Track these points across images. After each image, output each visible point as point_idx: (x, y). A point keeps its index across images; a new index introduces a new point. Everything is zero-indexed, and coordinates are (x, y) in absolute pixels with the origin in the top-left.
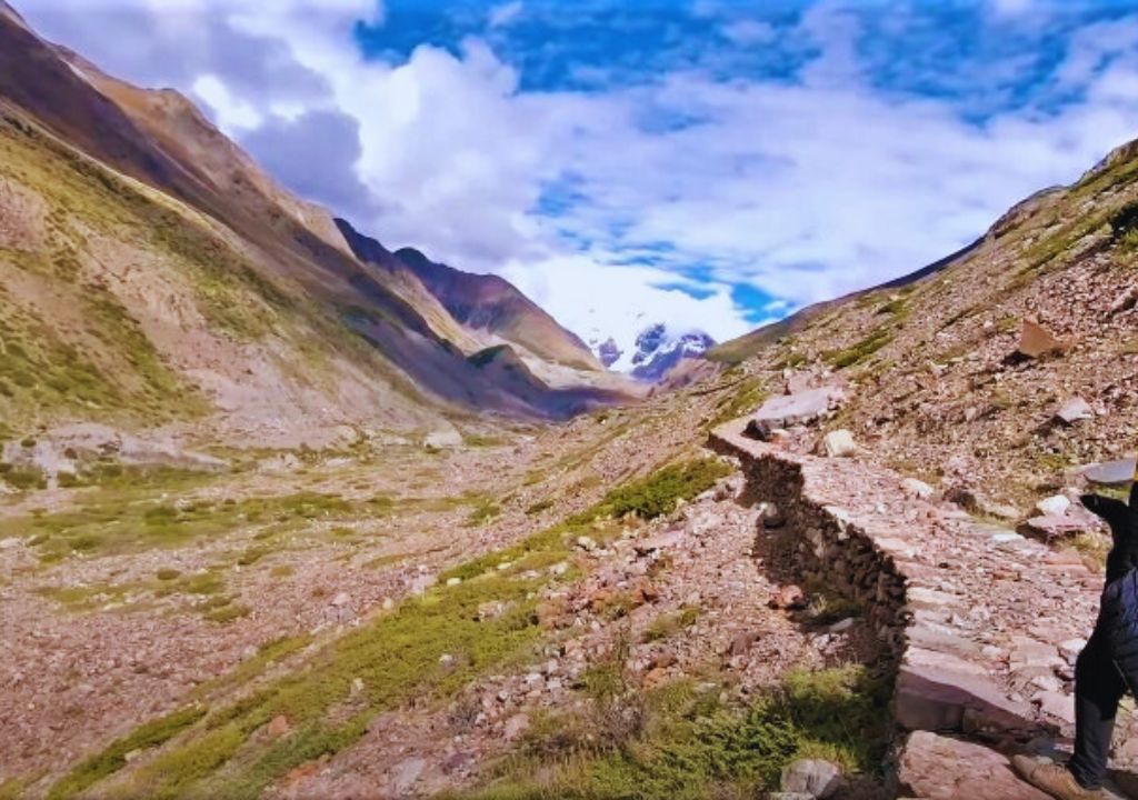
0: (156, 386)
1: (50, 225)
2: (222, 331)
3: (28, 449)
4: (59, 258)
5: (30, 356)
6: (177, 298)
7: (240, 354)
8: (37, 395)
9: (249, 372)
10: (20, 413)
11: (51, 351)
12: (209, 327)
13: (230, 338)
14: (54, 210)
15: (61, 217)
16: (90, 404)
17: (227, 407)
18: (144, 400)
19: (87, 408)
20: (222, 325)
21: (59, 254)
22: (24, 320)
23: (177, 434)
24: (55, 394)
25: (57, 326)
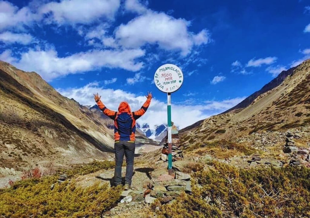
0: (50, 152)
1: (25, 117)
2: (62, 138)
3: (37, 166)
4: (27, 124)
5: (29, 147)
6: (52, 131)
7: (66, 143)
8: (32, 155)
9: (68, 147)
10: (29, 159)
11: (32, 146)
12: (59, 138)
13: (64, 140)
14: (25, 114)
15: (26, 115)
16: (40, 156)
17: (64, 155)
18: (49, 155)
19: (40, 157)
20: (62, 137)
21: (27, 123)
22: (26, 139)
23: (57, 162)
24: (35, 155)
25: (31, 140)
